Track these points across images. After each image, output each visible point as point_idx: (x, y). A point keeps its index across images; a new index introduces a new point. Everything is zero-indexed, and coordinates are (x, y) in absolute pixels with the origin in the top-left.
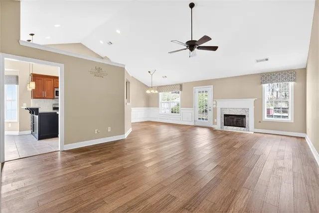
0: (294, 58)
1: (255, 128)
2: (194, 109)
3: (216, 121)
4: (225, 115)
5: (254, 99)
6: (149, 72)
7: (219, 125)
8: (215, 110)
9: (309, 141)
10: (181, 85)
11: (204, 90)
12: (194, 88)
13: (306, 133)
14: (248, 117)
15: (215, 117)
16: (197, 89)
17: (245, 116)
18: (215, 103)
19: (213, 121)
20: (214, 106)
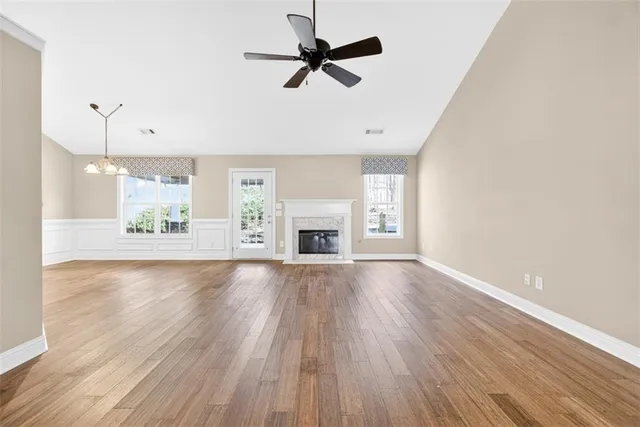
2: (229, 220)
3: (282, 245)
4: (300, 232)
5: (351, 201)
6: (94, 107)
7: (289, 254)
8: (280, 222)
9: (424, 260)
10: (194, 162)
11: (255, 177)
12: (231, 170)
13: (417, 251)
14: (343, 232)
15: (280, 235)
16: (238, 175)
17: (336, 232)
18: (279, 206)
19: (277, 244)
20: (279, 214)
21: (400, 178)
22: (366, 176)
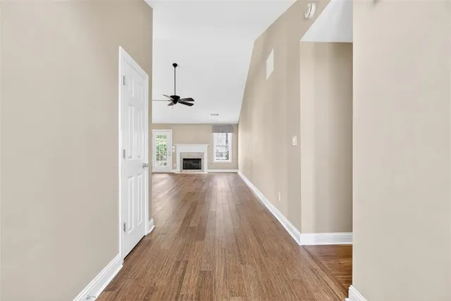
0: (231, 117)
1: (208, 168)
3: (175, 165)
4: (184, 159)
5: (207, 145)
7: (178, 169)
8: (174, 155)
9: (240, 173)
11: (163, 134)
13: (237, 168)
14: (203, 159)
15: (174, 161)
16: (155, 132)
17: (200, 159)
18: (174, 147)
19: (173, 165)
20: (174, 151)
21: (230, 134)
22: (214, 134)
